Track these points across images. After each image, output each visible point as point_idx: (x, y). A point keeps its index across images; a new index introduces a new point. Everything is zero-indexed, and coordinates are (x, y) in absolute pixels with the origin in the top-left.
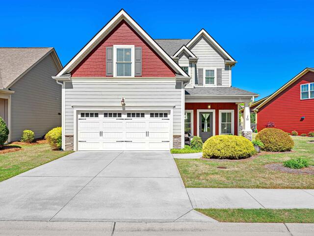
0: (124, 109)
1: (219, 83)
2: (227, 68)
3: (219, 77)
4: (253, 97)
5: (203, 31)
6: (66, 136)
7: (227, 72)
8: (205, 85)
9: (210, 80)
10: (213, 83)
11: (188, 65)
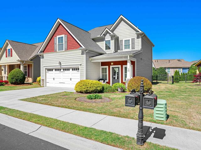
0: (61, 67)
1: (133, 48)
2: (138, 38)
3: (133, 43)
4: (129, 56)
5: (121, 16)
6: (42, 80)
7: (138, 40)
8: (124, 50)
9: (127, 46)
10: (129, 48)
11: (110, 39)
